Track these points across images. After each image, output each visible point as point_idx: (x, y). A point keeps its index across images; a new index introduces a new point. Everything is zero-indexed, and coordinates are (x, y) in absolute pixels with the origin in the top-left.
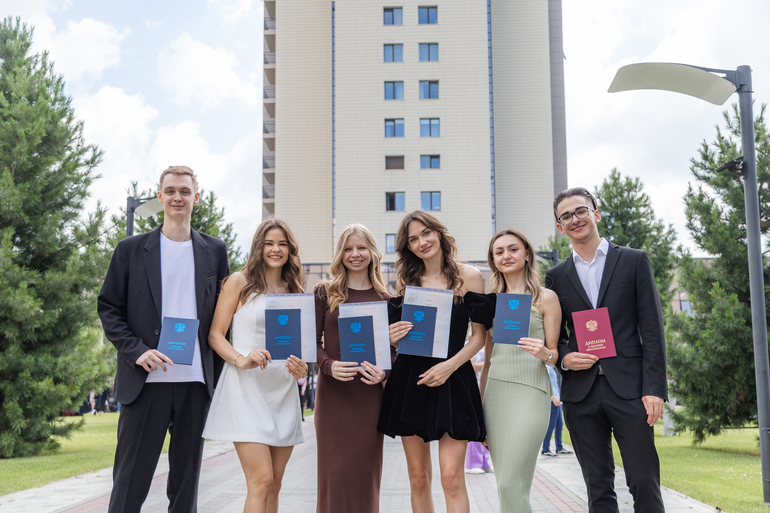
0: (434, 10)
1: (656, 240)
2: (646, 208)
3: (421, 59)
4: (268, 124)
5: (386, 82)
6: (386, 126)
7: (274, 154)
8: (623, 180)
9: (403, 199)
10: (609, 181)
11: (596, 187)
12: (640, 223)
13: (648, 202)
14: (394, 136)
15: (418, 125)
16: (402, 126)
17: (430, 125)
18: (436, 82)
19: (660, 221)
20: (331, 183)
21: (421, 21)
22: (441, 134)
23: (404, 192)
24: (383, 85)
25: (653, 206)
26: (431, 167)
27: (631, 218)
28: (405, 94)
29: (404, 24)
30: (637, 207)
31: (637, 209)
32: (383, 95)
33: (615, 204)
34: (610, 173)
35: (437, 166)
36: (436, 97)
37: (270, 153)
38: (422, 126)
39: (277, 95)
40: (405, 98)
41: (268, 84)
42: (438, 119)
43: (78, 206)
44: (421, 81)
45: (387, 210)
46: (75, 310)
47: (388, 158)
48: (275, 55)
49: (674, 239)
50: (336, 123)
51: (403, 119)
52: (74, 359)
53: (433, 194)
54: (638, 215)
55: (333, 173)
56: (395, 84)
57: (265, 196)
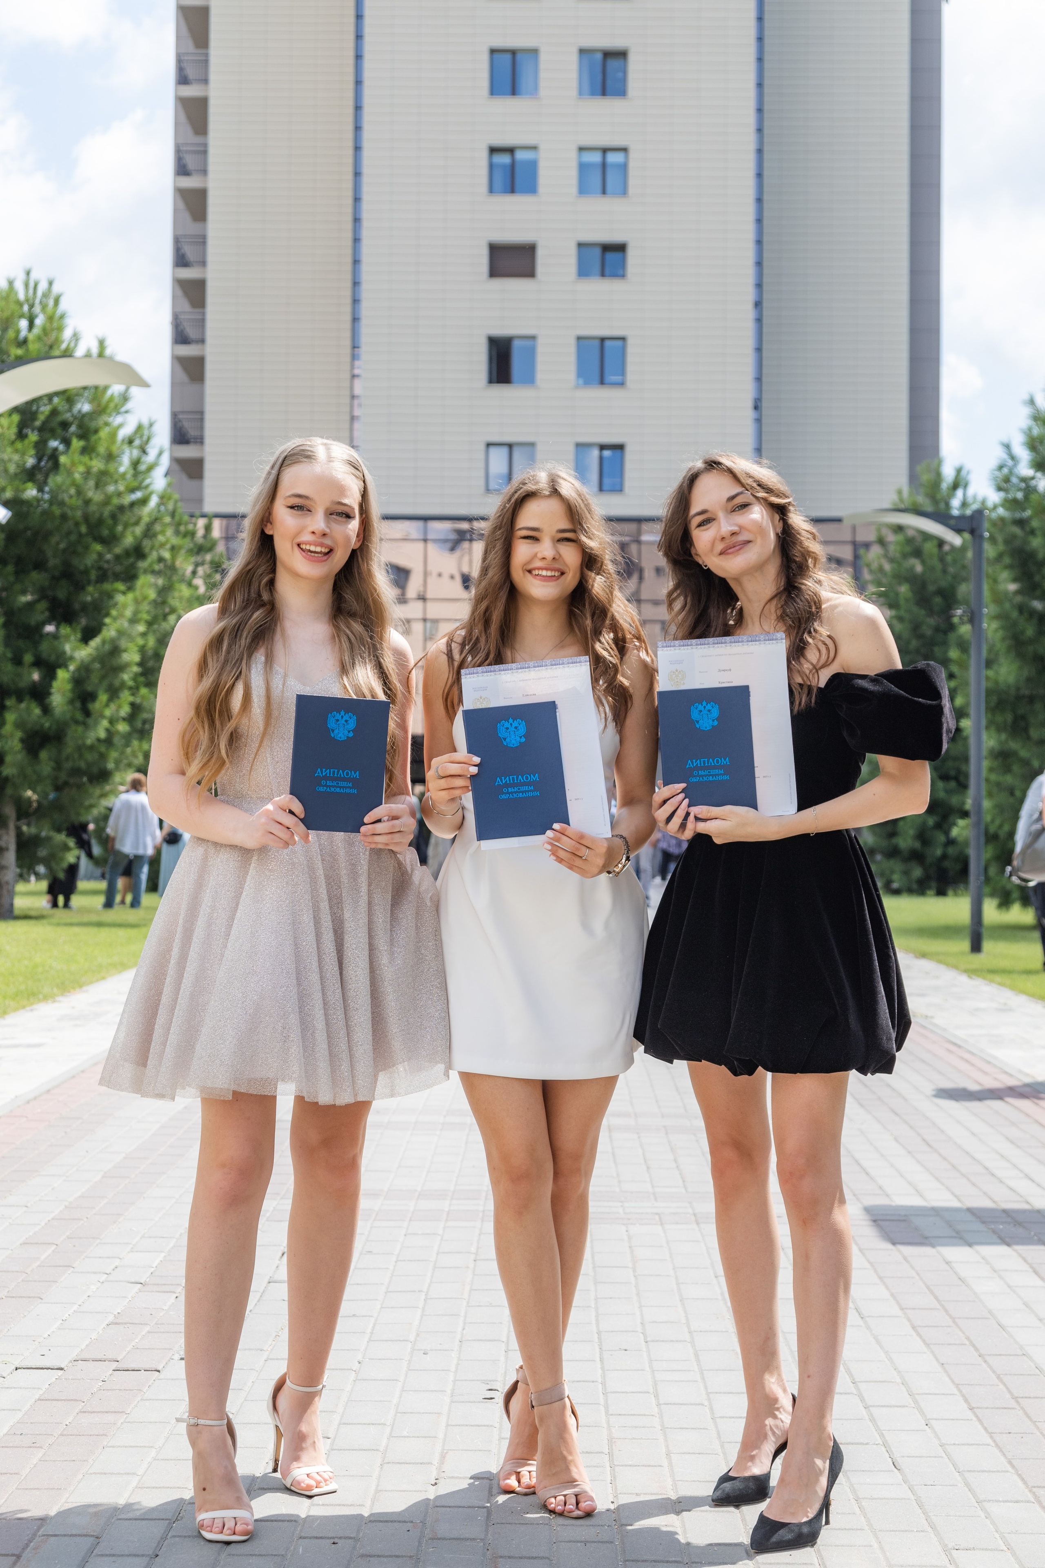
4: (187, 152)
5: (493, 52)
6: (491, 166)
7: (205, 229)
9: (531, 353)
14: (513, 190)
15: (575, 164)
16: (533, 166)
17: (604, 165)
18: (621, 55)
20: (348, 309)
22: (631, 190)
23: (534, 338)
24: (485, 57)
26: (603, 275)
28: (542, 84)
32: (485, 83)
35: (620, 272)
36: (621, 92)
37: (192, 228)
38: (583, 168)
39: (213, 76)
40: (542, 92)
41: (190, 46)
42: (624, 150)
44: (582, 51)
45: (491, 381)
47: (495, 249)
50: (366, 153)
51: (534, 148)
53: (608, 343)
55: (356, 284)
56: (519, 56)
57: (180, 337)
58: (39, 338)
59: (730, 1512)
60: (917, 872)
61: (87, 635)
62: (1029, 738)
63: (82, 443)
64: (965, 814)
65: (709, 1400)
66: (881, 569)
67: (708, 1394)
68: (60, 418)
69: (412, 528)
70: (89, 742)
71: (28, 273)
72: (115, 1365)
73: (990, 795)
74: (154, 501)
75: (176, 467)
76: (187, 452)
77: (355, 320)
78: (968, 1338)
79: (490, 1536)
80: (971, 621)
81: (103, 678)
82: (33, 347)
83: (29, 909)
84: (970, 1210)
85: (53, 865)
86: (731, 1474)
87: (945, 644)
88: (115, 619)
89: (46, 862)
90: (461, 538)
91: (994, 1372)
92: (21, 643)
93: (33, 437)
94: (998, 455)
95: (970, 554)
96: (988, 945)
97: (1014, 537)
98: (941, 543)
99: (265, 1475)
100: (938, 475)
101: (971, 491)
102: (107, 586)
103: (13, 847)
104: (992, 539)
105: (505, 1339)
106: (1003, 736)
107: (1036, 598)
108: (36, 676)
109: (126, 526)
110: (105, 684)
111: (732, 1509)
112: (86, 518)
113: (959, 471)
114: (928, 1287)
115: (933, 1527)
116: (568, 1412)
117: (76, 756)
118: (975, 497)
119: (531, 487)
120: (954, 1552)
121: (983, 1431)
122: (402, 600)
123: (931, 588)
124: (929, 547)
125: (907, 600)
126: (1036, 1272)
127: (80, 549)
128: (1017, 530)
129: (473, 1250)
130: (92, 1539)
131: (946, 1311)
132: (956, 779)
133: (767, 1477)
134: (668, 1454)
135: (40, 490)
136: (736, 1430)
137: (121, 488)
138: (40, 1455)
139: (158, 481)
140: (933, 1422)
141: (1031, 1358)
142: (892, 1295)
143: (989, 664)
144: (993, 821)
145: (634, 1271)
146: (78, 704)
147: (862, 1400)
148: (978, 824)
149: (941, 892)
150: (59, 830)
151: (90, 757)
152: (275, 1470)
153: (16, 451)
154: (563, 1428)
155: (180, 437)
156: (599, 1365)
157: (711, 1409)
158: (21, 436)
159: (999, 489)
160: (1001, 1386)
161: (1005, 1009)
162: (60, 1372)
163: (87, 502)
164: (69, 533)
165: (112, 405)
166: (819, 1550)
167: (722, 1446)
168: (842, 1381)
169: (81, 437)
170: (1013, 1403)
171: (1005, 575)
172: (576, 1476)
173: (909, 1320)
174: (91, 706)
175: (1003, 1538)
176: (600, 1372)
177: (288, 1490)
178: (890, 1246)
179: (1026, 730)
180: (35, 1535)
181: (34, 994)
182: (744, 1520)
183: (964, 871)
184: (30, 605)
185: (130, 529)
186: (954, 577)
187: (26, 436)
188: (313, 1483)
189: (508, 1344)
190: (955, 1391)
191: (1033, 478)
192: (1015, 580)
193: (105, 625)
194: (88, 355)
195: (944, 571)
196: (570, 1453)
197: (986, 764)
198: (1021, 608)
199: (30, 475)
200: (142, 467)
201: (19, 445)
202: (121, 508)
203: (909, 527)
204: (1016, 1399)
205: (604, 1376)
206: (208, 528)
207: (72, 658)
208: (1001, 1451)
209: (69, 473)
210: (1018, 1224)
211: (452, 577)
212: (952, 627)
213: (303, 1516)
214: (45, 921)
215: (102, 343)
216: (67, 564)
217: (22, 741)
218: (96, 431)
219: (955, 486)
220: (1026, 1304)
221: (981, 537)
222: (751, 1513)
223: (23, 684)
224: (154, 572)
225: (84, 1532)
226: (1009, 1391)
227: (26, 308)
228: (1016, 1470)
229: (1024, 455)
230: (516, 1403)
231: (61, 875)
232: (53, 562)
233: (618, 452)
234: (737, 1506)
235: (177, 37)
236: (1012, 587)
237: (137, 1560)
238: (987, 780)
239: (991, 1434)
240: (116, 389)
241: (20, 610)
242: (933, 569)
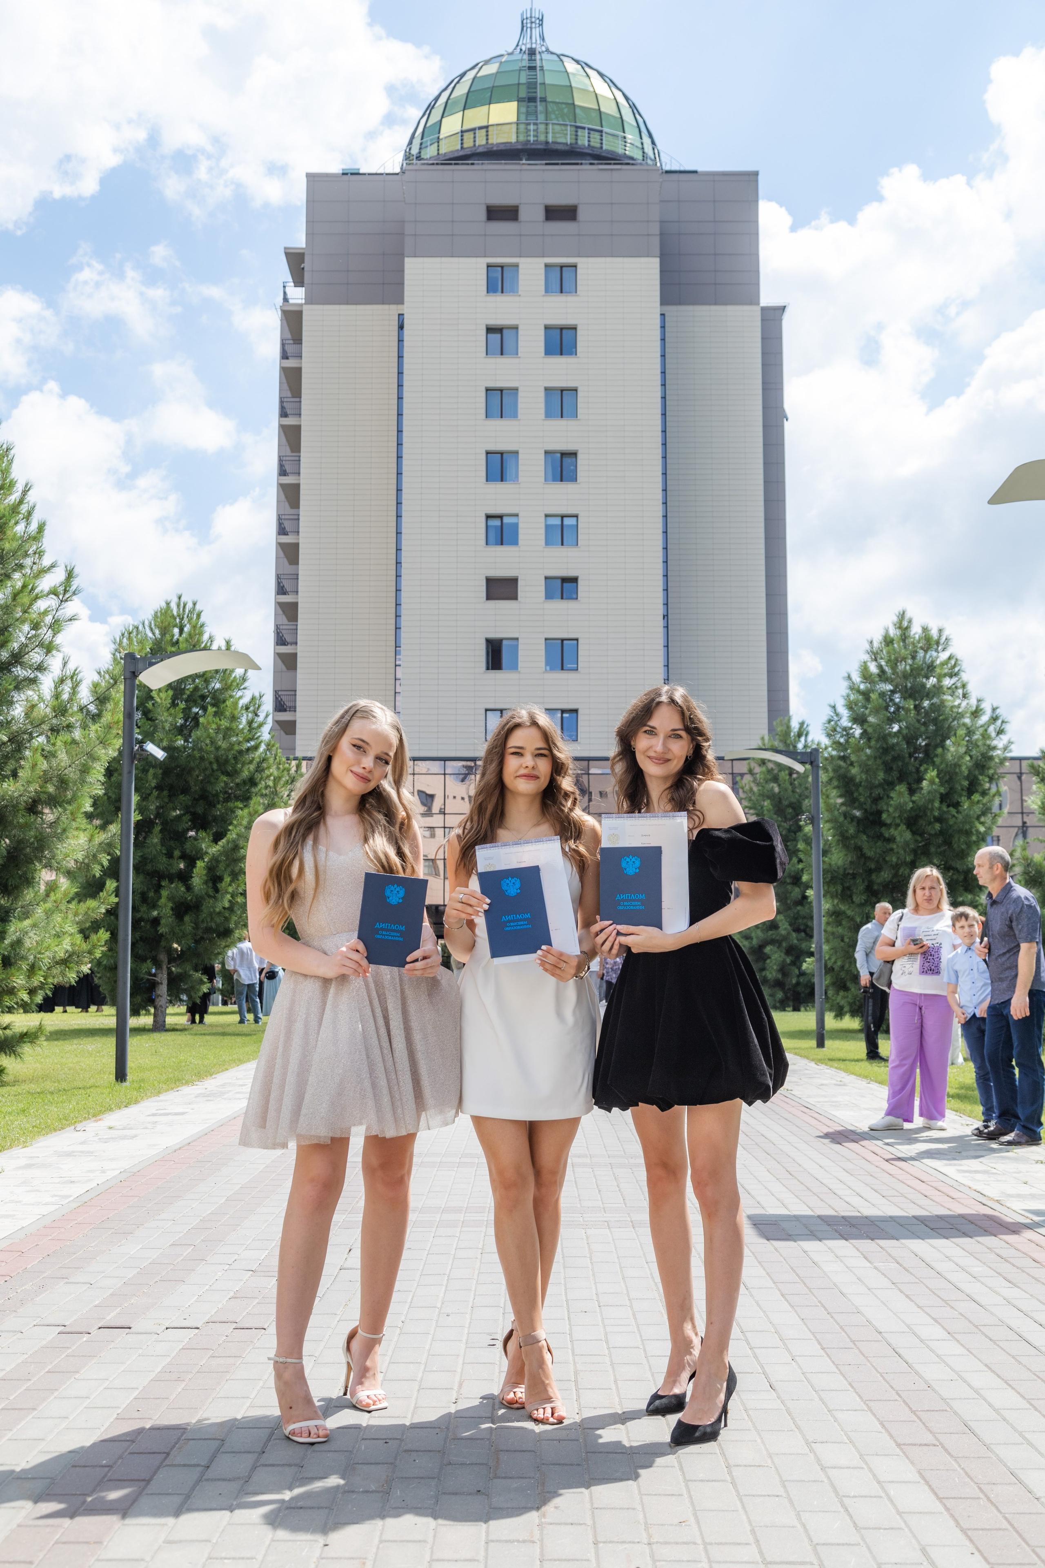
0: (572, 332)
1: (970, 732)
2: (954, 680)
3: (548, 415)
4: (285, 519)
5: (488, 453)
6: (488, 527)
7: (297, 569)
8: (916, 631)
9: (515, 649)
10: (893, 632)
11: (871, 642)
12: (943, 702)
13: (956, 669)
14: (502, 544)
15: (543, 526)
16: (515, 527)
17: (563, 525)
18: (574, 454)
19: (979, 701)
21: (549, 351)
22: (580, 542)
23: (517, 639)
24: (483, 457)
25: (964, 677)
26: (562, 598)
27: (929, 695)
28: (521, 473)
29: (520, 355)
30: (940, 678)
31: (939, 681)
32: (483, 473)
33: (905, 672)
34: (895, 619)
35: (573, 596)
36: (574, 479)
37: (289, 569)
38: (547, 527)
39: (303, 470)
40: (521, 479)
41: (287, 451)
42: (576, 516)
43: (40, 668)
44: (547, 452)
45: (488, 669)
46: (33, 843)
47: (491, 583)
48: (300, 402)
49: (1000, 732)
51: (517, 515)
52: (34, 926)
53: (565, 642)
54: (938, 690)
55: (398, 605)
56: (504, 455)
57: (280, 641)
58: (187, 640)
59: (659, 1418)
60: (780, 995)
61: (217, 838)
62: (853, 902)
63: (214, 709)
64: (812, 954)
65: (643, 1344)
66: (751, 790)
67: (642, 1341)
68: (200, 693)
69: (436, 767)
70: (217, 910)
71: (180, 598)
72: (234, 1325)
73: (827, 941)
74: (263, 747)
75: (278, 727)
76: (285, 716)
77: (397, 628)
78: (820, 1302)
79: (493, 1437)
80: (812, 823)
81: (228, 866)
82: (182, 646)
83: (176, 1024)
84: (819, 1217)
85: (193, 994)
86: (659, 1393)
87: (795, 840)
88: (236, 827)
89: (187, 992)
90: (470, 771)
91: (838, 1324)
92: (172, 843)
93: (182, 705)
94: (828, 712)
95: (810, 779)
96: (828, 1043)
97: (840, 767)
98: (791, 771)
99: (339, 1398)
100: (788, 727)
101: (810, 738)
102: (230, 805)
103: (165, 982)
104: (825, 769)
105: (502, 1305)
106: (836, 901)
107: (855, 808)
108: (182, 866)
109: (243, 764)
110: (229, 870)
111: (660, 1417)
112: (217, 759)
113: (802, 724)
114: (792, 1268)
115: (798, 1428)
116: (545, 1350)
117: (209, 920)
118: (812, 741)
119: (517, 720)
120: (813, 1445)
121: (831, 1364)
122: (428, 813)
123: (785, 803)
124: (784, 775)
125: (769, 811)
126: (865, 1258)
127: (212, 780)
128: (842, 763)
129: (480, 1246)
130: (218, 1442)
131: (805, 1284)
132: (804, 931)
133: (684, 1395)
134: (615, 1381)
135: (186, 741)
136: (663, 1365)
137: (241, 739)
138: (183, 1386)
139: (265, 734)
140: (797, 1358)
141: (863, 1315)
142: (768, 1274)
143: (825, 853)
144: (830, 959)
145: (591, 1259)
146: (210, 885)
147: (748, 1344)
148: (819, 960)
149: (796, 1009)
150: (197, 971)
151: (218, 920)
152: (345, 1394)
153: (171, 715)
154: (541, 1363)
155: (280, 706)
156: (567, 1322)
157: (645, 1350)
158: (174, 704)
159: (829, 736)
160: (843, 1334)
161: (841, 1084)
162: (197, 1331)
163: (218, 748)
164: (205, 769)
165: (235, 684)
166: (720, 1445)
167: (653, 1376)
168: (735, 1332)
169: (213, 705)
170: (851, 1345)
171: (834, 793)
172: (552, 1395)
173: (779, 1290)
174: (219, 885)
175: (846, 1434)
176: (568, 1327)
177: (355, 1407)
178: (766, 1241)
179: (851, 896)
180: (179, 1439)
181: (179, 1080)
182: (668, 1424)
183: (812, 994)
184: (179, 818)
185: (247, 767)
186: (800, 796)
187: (178, 704)
188: (371, 1402)
189: (504, 1309)
190: (812, 1337)
191: (851, 728)
192: (841, 796)
193: (229, 830)
194: (219, 649)
195: (793, 792)
196: (547, 1379)
197: (824, 920)
198: (845, 815)
199: (180, 730)
200: (255, 725)
201: (172, 711)
202: (241, 752)
203: (769, 761)
204: (853, 1342)
205: (571, 1330)
206: (298, 767)
207: (207, 853)
208: (844, 1376)
209: (206, 729)
210: (853, 1226)
211: (463, 799)
212: (800, 828)
213: (364, 1425)
214: (186, 1033)
215: (228, 643)
216: (203, 790)
217: (172, 909)
218: (224, 701)
219: (799, 735)
220: (859, 1279)
221: (818, 766)
222: (673, 1419)
223: (173, 871)
224: (262, 795)
225: (214, 1437)
226: (849, 1337)
227: (178, 620)
228: (855, 1390)
229: (845, 713)
230: (511, 1345)
231: (198, 1001)
232: (195, 788)
233: (575, 715)
234: (663, 1416)
235: (279, 445)
236: (840, 801)
237: (250, 1455)
238: (825, 931)
239: (837, 1366)
240: (239, 672)
241: (171, 820)
242: (786, 790)
